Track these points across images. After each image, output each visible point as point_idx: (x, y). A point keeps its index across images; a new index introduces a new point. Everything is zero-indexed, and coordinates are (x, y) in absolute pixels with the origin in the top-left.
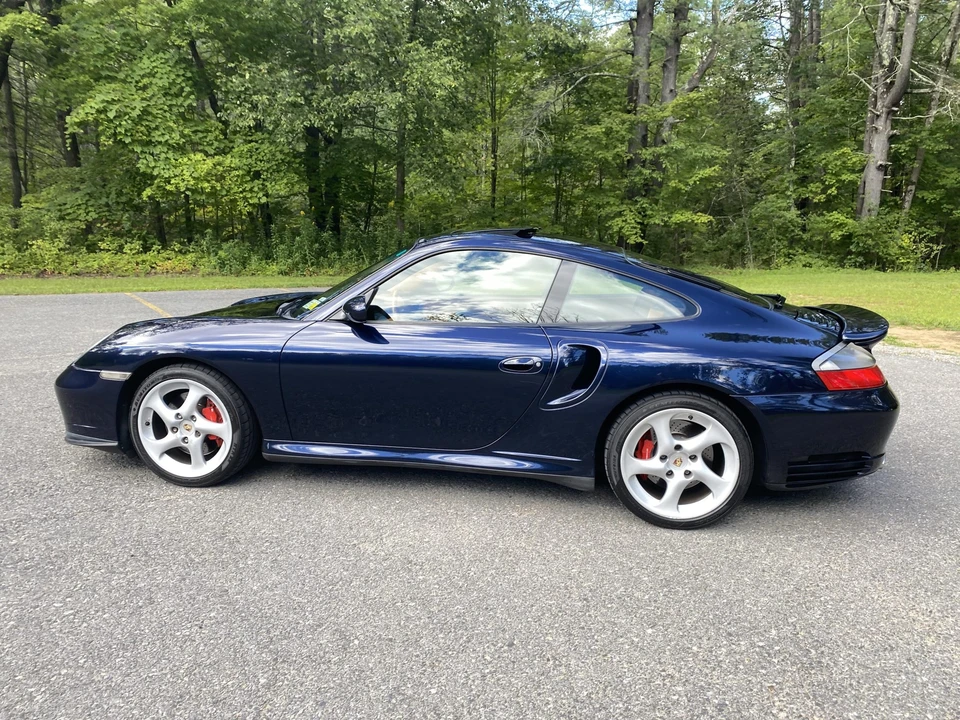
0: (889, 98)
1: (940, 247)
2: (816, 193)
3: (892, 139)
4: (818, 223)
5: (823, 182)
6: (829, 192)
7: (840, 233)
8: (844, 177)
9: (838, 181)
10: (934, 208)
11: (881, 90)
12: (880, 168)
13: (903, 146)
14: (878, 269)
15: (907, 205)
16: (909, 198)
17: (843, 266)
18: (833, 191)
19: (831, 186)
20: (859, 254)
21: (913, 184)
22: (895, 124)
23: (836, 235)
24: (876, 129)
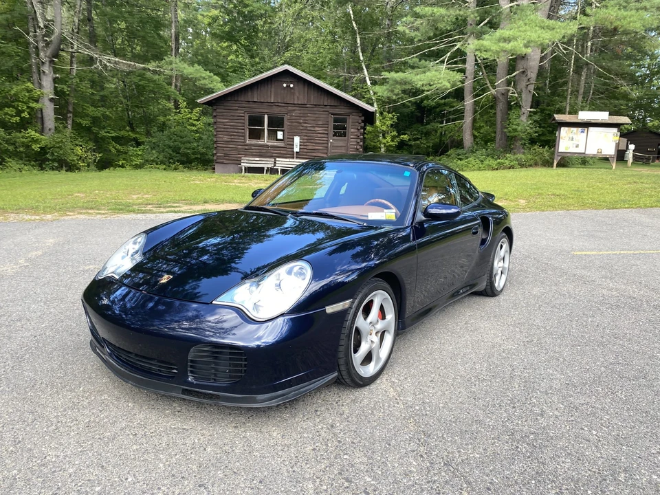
0: (49, 52)
1: (100, 155)
2: (12, 116)
3: (55, 80)
4: (19, 138)
5: (17, 109)
6: (23, 115)
7: (39, 146)
8: (31, 105)
9: (28, 107)
10: (88, 129)
11: (41, 44)
12: (51, 100)
13: (65, 87)
14: (66, 171)
15: (70, 127)
16: (70, 122)
17: (42, 169)
18: (25, 115)
19: (23, 111)
20: (54, 161)
21: (70, 112)
22: (56, 71)
23: (36, 147)
24: (44, 72)
